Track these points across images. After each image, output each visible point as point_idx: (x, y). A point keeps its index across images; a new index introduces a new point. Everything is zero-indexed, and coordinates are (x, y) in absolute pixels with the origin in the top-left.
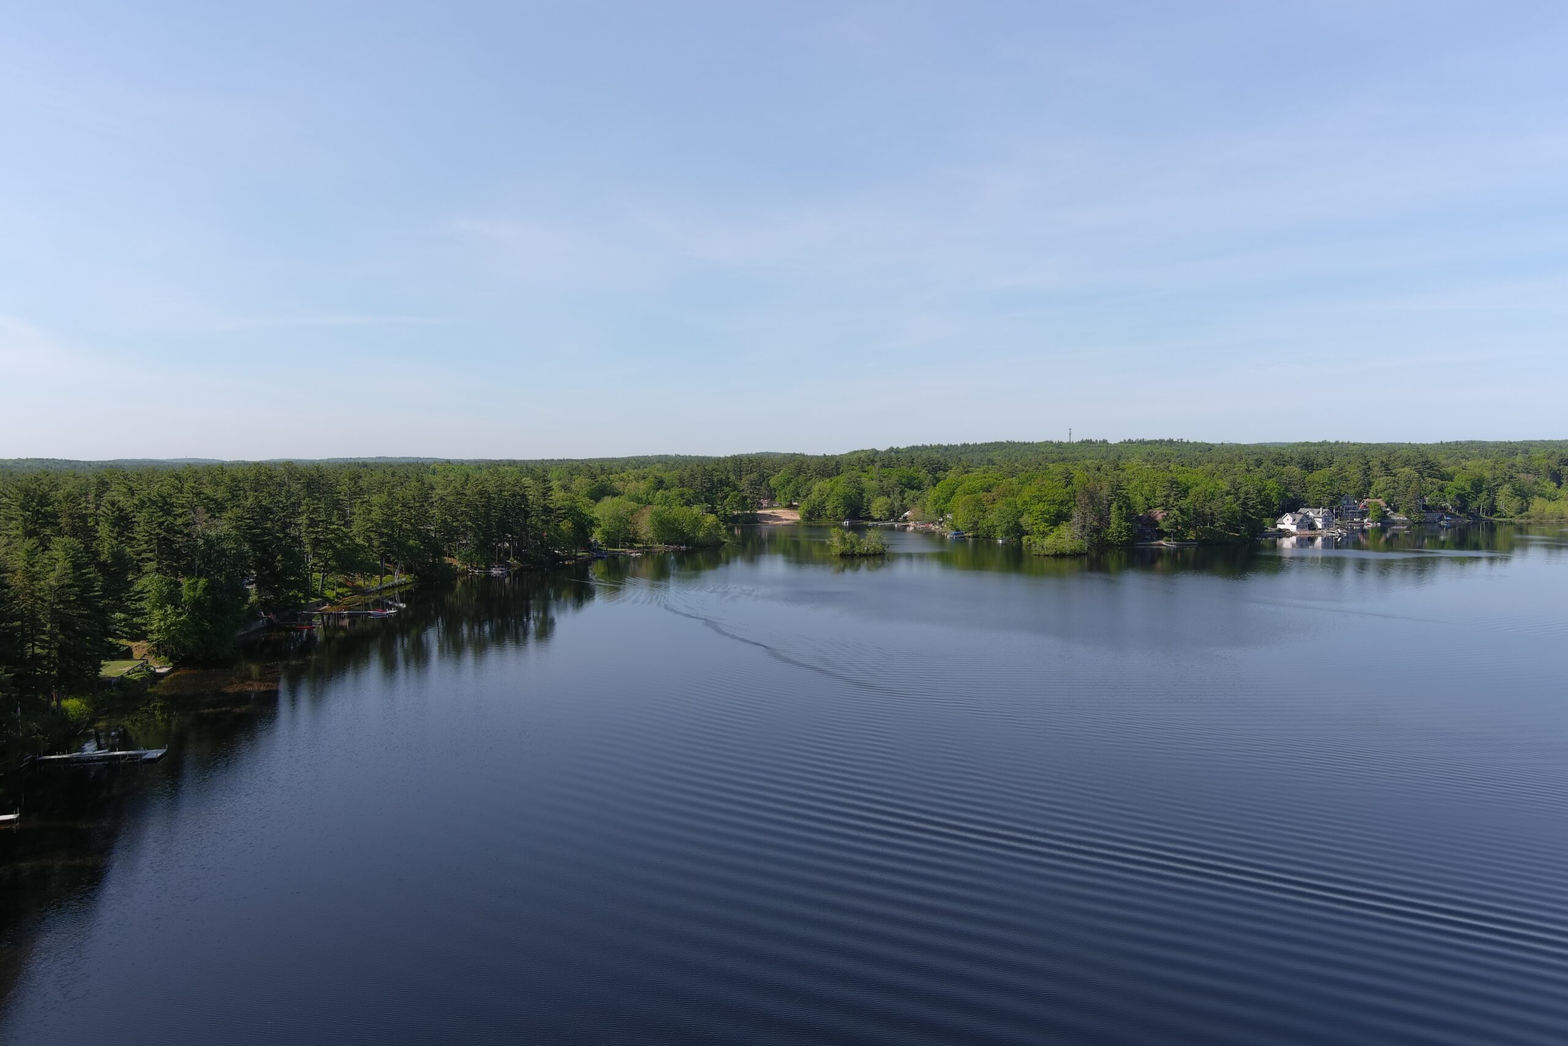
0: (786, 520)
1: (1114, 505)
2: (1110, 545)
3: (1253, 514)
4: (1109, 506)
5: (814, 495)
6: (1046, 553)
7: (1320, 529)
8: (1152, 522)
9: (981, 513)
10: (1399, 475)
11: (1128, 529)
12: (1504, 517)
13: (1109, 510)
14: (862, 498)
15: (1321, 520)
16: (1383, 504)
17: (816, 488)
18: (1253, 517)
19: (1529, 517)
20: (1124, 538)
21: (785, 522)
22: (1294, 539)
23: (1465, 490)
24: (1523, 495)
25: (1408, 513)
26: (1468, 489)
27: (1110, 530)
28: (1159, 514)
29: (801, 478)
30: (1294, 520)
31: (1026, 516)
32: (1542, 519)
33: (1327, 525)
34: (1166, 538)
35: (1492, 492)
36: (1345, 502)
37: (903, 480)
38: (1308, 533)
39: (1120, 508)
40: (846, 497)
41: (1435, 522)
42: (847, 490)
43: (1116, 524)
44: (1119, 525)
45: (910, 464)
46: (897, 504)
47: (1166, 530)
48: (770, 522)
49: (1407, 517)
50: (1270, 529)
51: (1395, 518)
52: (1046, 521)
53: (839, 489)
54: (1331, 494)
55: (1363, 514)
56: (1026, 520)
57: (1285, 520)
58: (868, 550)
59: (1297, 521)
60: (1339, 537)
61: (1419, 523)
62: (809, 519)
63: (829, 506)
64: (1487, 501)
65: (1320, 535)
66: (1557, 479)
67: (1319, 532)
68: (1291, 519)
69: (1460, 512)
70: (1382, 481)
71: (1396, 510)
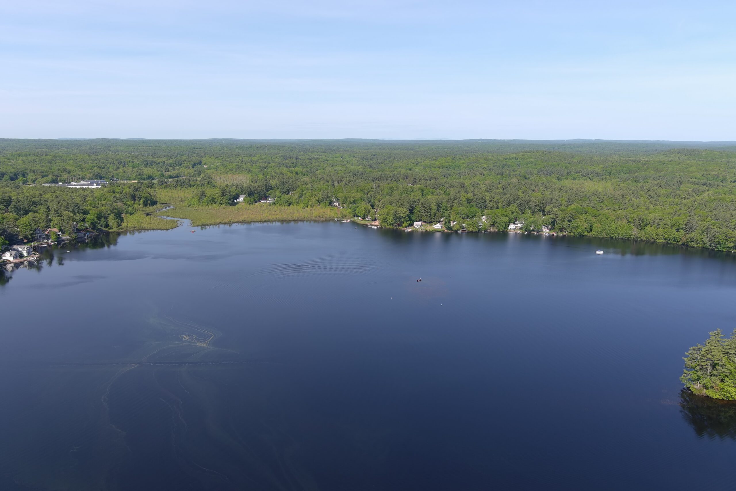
7: (26, 257)
10: (64, 215)
12: (112, 229)
16: (57, 231)
19: (122, 229)
23: (94, 220)
24: (119, 217)
25: (69, 234)
26: (96, 219)
30: (11, 255)
33: (29, 253)
35: (106, 217)
36: (38, 232)
41: (82, 237)
49: (70, 236)
51: (64, 238)
57: (6, 255)
59: (13, 255)
60: (36, 261)
61: (75, 239)
64: (104, 223)
65: (26, 260)
66: (133, 198)
67: (25, 259)
68: (9, 254)
69: (93, 230)
70: (56, 220)
71: (64, 233)
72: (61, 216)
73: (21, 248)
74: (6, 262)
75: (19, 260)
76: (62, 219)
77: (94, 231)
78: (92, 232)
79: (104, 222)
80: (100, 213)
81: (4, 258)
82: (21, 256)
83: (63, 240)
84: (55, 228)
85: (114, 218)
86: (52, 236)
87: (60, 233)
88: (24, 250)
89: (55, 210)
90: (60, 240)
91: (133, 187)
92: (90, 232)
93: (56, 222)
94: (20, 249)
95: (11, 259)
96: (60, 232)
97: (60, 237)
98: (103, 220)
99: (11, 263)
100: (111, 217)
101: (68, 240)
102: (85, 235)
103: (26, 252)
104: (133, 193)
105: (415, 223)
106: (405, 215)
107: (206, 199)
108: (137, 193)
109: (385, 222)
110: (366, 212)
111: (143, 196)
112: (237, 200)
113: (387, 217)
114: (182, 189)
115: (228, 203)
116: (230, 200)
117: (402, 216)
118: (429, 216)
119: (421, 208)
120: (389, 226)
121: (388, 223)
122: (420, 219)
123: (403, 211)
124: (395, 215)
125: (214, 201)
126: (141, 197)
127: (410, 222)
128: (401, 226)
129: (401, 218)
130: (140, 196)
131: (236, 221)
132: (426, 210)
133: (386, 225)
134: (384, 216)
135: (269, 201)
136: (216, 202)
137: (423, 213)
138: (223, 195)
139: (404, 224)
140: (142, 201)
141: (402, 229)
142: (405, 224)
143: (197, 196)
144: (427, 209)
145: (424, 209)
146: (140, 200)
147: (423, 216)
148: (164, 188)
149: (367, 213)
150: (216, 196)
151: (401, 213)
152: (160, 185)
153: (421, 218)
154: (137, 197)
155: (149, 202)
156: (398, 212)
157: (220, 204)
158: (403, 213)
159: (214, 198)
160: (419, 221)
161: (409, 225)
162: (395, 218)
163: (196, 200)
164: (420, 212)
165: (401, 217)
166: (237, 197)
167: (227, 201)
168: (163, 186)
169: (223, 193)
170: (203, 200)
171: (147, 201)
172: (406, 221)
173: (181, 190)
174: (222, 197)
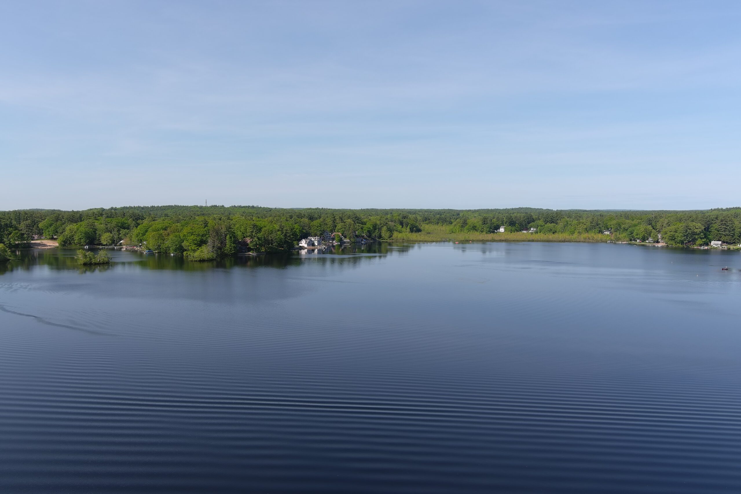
0: (50, 246)
1: (228, 236)
2: (226, 255)
3: (289, 240)
4: (226, 237)
5: (67, 233)
6: (196, 260)
7: (317, 246)
8: (245, 244)
9: (162, 241)
10: (346, 222)
11: (235, 247)
12: (384, 240)
13: (225, 238)
14: (96, 234)
15: (317, 242)
16: (341, 235)
17: (68, 228)
18: (289, 241)
19: (393, 240)
20: (233, 252)
21: (49, 247)
22: (306, 250)
23: (370, 229)
24: (390, 230)
25: (350, 238)
26: (372, 228)
27: (226, 248)
28: (248, 240)
29: (59, 223)
30: (306, 242)
31: (185, 242)
32: (397, 240)
33: (319, 244)
34: (252, 251)
35: (380, 229)
36: (326, 234)
37: (119, 224)
38: (311, 247)
39: (231, 238)
40: (86, 233)
41: (360, 242)
42: (87, 229)
43: (229, 245)
44: (230, 246)
45: (123, 216)
46: (116, 237)
47: (252, 247)
48: (39, 247)
49: (350, 240)
50: (297, 246)
51: (345, 240)
52: (195, 244)
53: (82, 229)
54: (320, 230)
55: (333, 239)
56: (185, 244)
57: (302, 242)
58: (99, 261)
59: (307, 242)
60: (324, 249)
61: (354, 242)
62: (64, 245)
63: (76, 238)
64: (378, 233)
65: (316, 248)
66: (402, 224)
68: (305, 241)
69: (369, 238)
71: (345, 237)
74: (302, 248)
76: (345, 225)
77: (369, 239)
78: (368, 240)
80: (375, 225)
81: (300, 245)
82: (313, 245)
83: (345, 243)
84: (339, 232)
85: (387, 230)
86: (336, 237)
87: (342, 237)
88: (315, 240)
89: (340, 217)
90: (342, 242)
92: (366, 239)
93: (340, 227)
94: (313, 239)
95: (306, 246)
97: (342, 240)
98: (377, 231)
99: (306, 248)
100: (384, 229)
101: (348, 243)
102: (362, 240)
105: (713, 243)
106: (700, 230)
107: (467, 226)
108: (405, 220)
109: (672, 240)
110: (646, 233)
111: (410, 222)
112: (497, 231)
113: (675, 234)
115: (489, 231)
116: (491, 228)
117: (695, 231)
118: (732, 236)
119: (721, 226)
120: (677, 245)
121: (676, 242)
122: (719, 239)
123: (696, 226)
124: (687, 231)
125: (475, 229)
126: (409, 224)
127: (706, 240)
128: (694, 245)
129: (693, 235)
130: (407, 223)
131: (498, 239)
132: (727, 229)
133: (674, 244)
134: (672, 233)
135: (531, 231)
136: (477, 230)
137: (723, 232)
138: (485, 224)
139: (697, 242)
140: (408, 227)
141: (695, 247)
142: (699, 242)
143: (459, 224)
144: (729, 227)
145: (725, 227)
147: (723, 236)
148: (427, 224)
149: (648, 235)
150: (477, 225)
151: (694, 228)
152: (423, 221)
153: (721, 238)
154: (404, 223)
155: (414, 229)
156: (690, 227)
157: (481, 232)
158: (697, 229)
159: (476, 227)
160: (719, 240)
161: (704, 244)
162: (686, 234)
163: (458, 227)
164: (718, 231)
165: (694, 233)
166: (498, 227)
167: (488, 229)
168: (427, 222)
169: (484, 221)
170: (465, 228)
172: (701, 238)
173: (442, 226)
174: (484, 226)
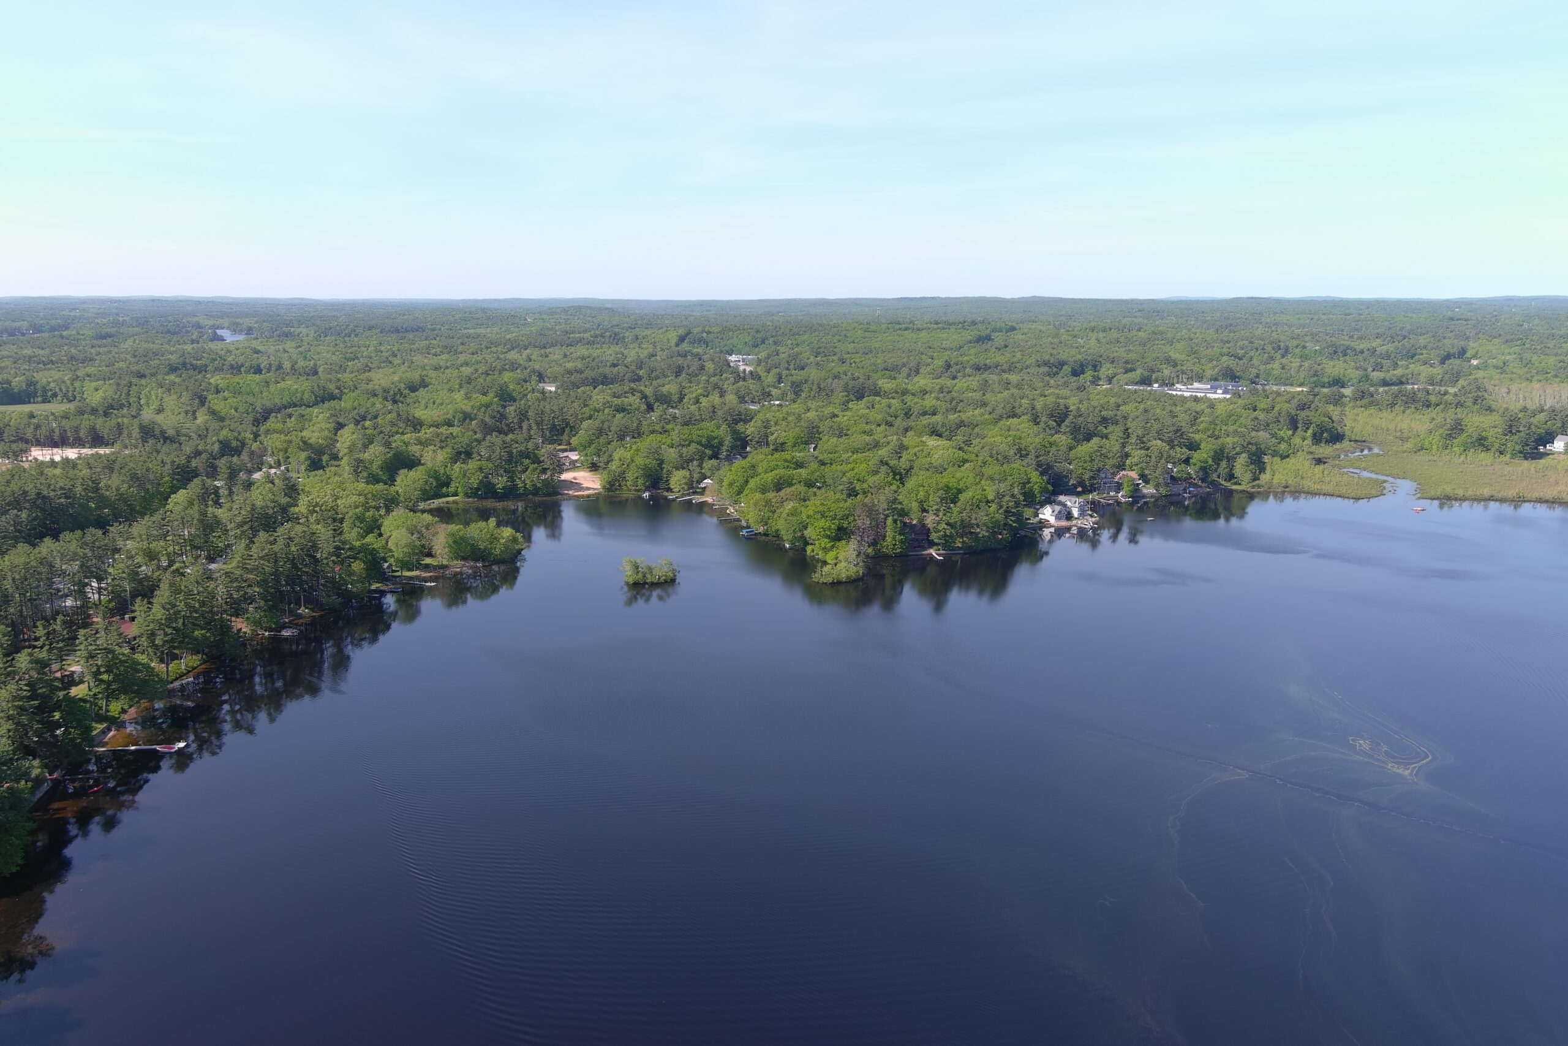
0: (588, 489)
1: (890, 520)
2: (886, 557)
3: (1014, 522)
4: (885, 519)
5: (614, 466)
6: (825, 581)
7: (1076, 519)
8: (925, 530)
9: (770, 514)
10: (1152, 448)
11: (901, 542)
12: (1240, 484)
13: (885, 524)
14: (662, 469)
15: (1077, 506)
16: (1136, 477)
17: (616, 456)
18: (1014, 525)
19: (1259, 486)
20: (898, 550)
21: (586, 493)
23: (1207, 462)
24: (1257, 461)
25: (1157, 487)
26: (1210, 461)
27: (886, 543)
28: (930, 520)
29: (603, 440)
30: (1053, 512)
31: (809, 530)
32: (1270, 488)
33: (1082, 514)
34: (935, 547)
35: (1231, 459)
39: (895, 521)
40: (645, 468)
41: (1180, 494)
42: (647, 462)
43: (891, 540)
44: (894, 538)
46: (696, 476)
47: (936, 541)
48: (570, 492)
49: (1156, 490)
50: (1034, 520)
51: (1145, 491)
52: (828, 537)
53: (640, 461)
54: (1091, 471)
55: (1119, 487)
56: (809, 533)
57: (1045, 511)
58: (659, 578)
59: (1056, 512)
61: (1166, 496)
62: (609, 490)
63: (630, 476)
64: (1226, 470)
65: (1075, 526)
66: (1294, 424)
67: (1074, 522)
68: (1050, 511)
69: (1202, 482)
70: (1137, 455)
71: (1147, 482)
72: (1148, 449)
73: (1070, 501)
74: (1043, 524)
75: (1064, 523)
76: (1147, 456)
77: (1204, 485)
78: (1200, 487)
79: (1224, 469)
80: (1220, 449)
81: (1041, 516)
82: (1069, 516)
83: (1144, 496)
84: (1134, 470)
85: (1248, 462)
86: (1125, 485)
87: (1140, 482)
88: (1074, 505)
89: (1138, 436)
90: (1138, 494)
91: (1296, 401)
92: (1195, 486)
93: (1135, 460)
94: (1069, 503)
95: (1052, 520)
96: (1140, 479)
97: (1139, 489)
98: (1224, 464)
99: (1052, 526)
100: (1241, 459)
101: (1152, 497)
102: (1185, 490)
103: (1077, 509)
104: (1293, 412)
107: (1462, 438)
108: (1303, 414)
111: (1314, 420)
112: (1545, 447)
114: (1408, 411)
115: (1521, 452)
116: (1528, 445)
125: (1483, 445)
126: (1311, 424)
130: (1308, 420)
131: (1534, 496)
136: (1489, 447)
138: (1511, 432)
140: (1310, 432)
143: (1441, 431)
146: (1308, 428)
148: (1365, 407)
150: (1491, 434)
152: (1356, 399)
154: (1301, 422)
155: (1325, 435)
157: (1497, 454)
159: (1485, 439)
163: (1437, 438)
166: (1549, 438)
167: (1518, 448)
168: (1364, 402)
169: (1511, 426)
170: (1454, 441)
171: (1323, 432)
173: (1404, 412)
174: (1507, 437)
